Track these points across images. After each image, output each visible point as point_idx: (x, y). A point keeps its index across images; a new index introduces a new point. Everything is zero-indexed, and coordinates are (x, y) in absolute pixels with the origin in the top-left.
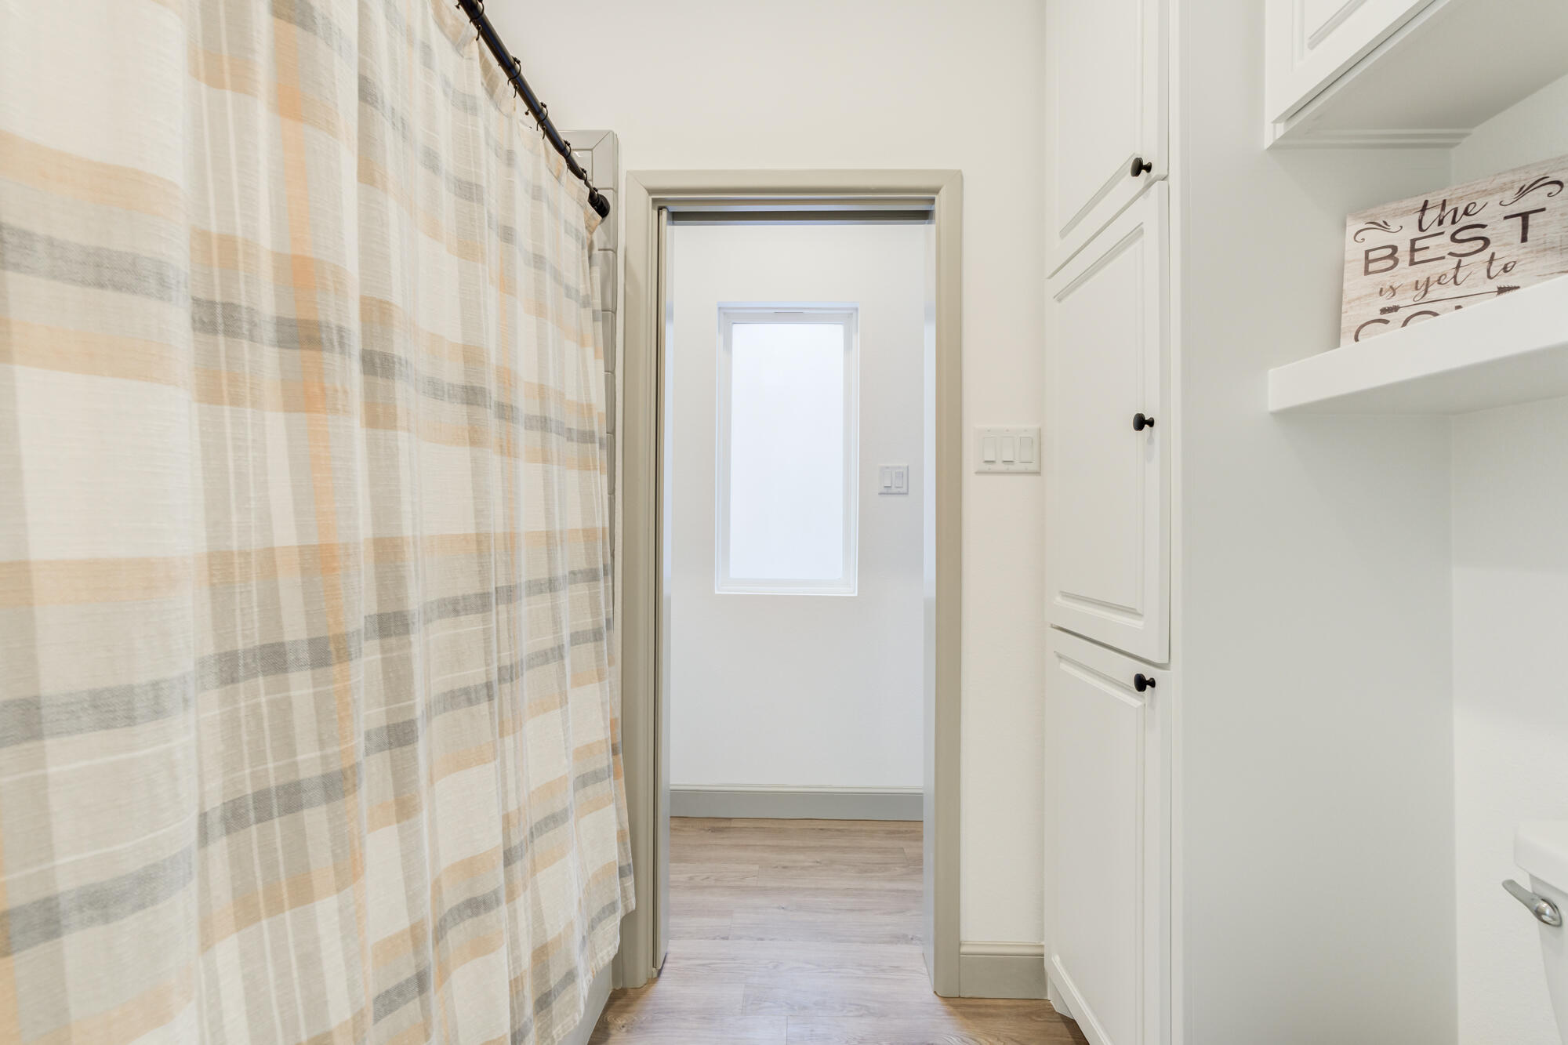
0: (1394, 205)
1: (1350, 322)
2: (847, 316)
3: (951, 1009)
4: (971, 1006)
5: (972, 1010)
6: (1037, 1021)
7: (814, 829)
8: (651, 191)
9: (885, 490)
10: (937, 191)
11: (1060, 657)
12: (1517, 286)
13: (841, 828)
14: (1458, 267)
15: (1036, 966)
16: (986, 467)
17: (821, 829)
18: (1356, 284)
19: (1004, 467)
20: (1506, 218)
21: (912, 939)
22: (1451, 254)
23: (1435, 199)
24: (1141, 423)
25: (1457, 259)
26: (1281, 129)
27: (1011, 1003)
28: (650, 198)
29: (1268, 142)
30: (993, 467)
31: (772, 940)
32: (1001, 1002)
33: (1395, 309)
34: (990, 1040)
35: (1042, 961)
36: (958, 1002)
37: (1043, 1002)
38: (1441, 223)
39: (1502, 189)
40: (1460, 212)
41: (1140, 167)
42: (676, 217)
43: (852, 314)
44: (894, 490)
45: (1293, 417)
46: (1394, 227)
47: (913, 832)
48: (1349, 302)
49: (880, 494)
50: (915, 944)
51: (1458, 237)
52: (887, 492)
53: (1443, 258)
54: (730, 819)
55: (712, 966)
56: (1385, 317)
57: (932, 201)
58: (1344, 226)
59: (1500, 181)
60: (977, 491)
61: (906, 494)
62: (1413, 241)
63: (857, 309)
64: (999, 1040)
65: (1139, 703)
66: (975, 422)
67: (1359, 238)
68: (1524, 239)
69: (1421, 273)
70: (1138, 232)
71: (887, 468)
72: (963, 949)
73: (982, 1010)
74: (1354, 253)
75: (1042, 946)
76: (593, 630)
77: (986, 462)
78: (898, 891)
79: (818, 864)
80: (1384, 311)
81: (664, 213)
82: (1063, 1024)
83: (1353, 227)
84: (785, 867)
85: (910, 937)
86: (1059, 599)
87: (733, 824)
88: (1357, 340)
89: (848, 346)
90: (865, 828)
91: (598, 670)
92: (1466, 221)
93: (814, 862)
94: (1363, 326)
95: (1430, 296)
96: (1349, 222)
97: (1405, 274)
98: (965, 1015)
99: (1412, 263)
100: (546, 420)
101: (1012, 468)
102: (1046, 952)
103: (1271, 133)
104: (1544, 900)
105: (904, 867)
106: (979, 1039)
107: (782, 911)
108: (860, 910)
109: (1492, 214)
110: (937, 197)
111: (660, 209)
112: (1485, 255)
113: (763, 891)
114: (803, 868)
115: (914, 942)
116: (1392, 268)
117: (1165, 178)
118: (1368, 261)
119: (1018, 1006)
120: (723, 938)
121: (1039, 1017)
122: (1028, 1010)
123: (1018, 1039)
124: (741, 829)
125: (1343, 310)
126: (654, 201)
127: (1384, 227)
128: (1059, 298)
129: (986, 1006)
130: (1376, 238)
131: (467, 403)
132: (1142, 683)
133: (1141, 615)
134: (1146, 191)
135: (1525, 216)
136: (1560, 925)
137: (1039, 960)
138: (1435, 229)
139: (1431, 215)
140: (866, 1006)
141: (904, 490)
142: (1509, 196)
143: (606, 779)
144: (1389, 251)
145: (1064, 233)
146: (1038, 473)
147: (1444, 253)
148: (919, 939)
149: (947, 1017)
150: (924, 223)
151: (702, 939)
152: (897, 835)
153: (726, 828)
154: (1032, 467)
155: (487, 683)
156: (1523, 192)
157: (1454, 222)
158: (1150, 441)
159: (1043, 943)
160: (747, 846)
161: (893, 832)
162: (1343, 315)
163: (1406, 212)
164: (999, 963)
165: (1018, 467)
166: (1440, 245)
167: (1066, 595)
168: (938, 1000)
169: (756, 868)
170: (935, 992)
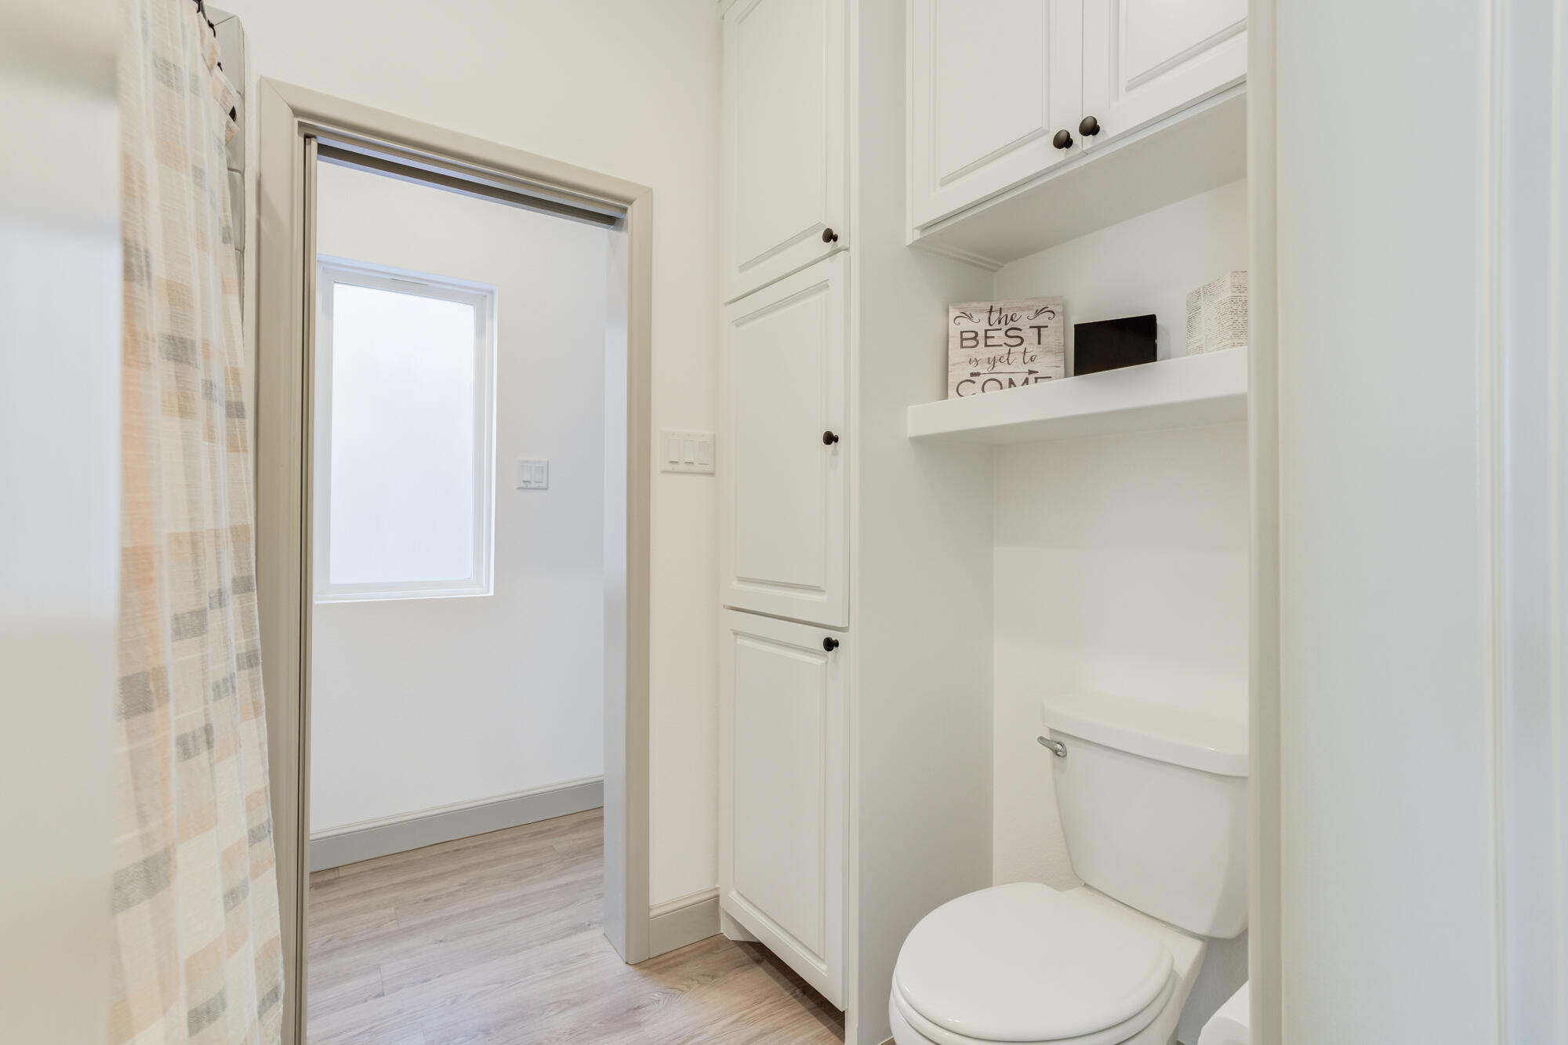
0: (975, 304)
1: (953, 380)
2: (480, 298)
3: (645, 972)
4: (660, 963)
5: (663, 965)
6: (717, 953)
7: (448, 852)
8: (297, 112)
9: (523, 485)
10: (630, 202)
11: (736, 633)
12: (1036, 370)
13: (478, 843)
14: (1009, 353)
15: (713, 906)
16: (670, 467)
17: (457, 850)
18: (957, 354)
19: (686, 468)
20: (1031, 327)
21: (589, 925)
22: (1005, 344)
23: (996, 307)
24: (830, 439)
25: (1008, 348)
26: (917, 235)
27: (694, 947)
28: (296, 120)
29: (909, 242)
30: (677, 468)
31: (438, 977)
32: (685, 950)
33: (978, 374)
34: (686, 983)
35: (718, 900)
36: (651, 962)
37: (718, 936)
38: (1000, 322)
39: (1029, 308)
40: (1009, 318)
41: (830, 236)
42: (324, 150)
43: (485, 296)
44: (533, 485)
45: (923, 443)
46: (976, 320)
47: (556, 828)
48: (952, 365)
49: (519, 488)
50: (594, 928)
51: (1009, 333)
52: (526, 486)
53: (1001, 345)
54: (337, 868)
55: (374, 1030)
56: (973, 378)
57: (625, 210)
58: (948, 311)
59: (1028, 303)
60: (663, 490)
61: (546, 489)
62: (986, 331)
63: (492, 292)
64: (693, 980)
65: (823, 662)
66: (662, 425)
67: (957, 320)
68: (1039, 343)
69: (992, 353)
70: (824, 285)
71: (527, 462)
72: (652, 914)
73: (671, 962)
74: (954, 332)
75: (717, 889)
76: (247, 653)
77: (671, 462)
78: (560, 886)
79: (465, 886)
80: (973, 374)
81: (314, 144)
82: (737, 948)
83: (953, 313)
84: (426, 900)
85: (587, 923)
86: (735, 584)
87: (342, 873)
88: (983, 391)
89: (480, 329)
90: (505, 837)
91: (254, 703)
92: (1011, 324)
93: (460, 885)
94: (961, 383)
95: (997, 369)
96: (951, 310)
97: (982, 353)
98: (659, 972)
99: (986, 346)
100: (211, 385)
101: (692, 468)
102: (721, 893)
103: (911, 236)
104: (1058, 743)
105: (559, 863)
106: (676, 987)
107: (442, 944)
108: (528, 916)
109: (1024, 322)
110: (630, 208)
111: (307, 137)
112: (1021, 349)
113: (410, 931)
114: (449, 895)
115: (591, 927)
116: (976, 346)
117: (847, 249)
118: (962, 339)
119: (700, 947)
120: (377, 997)
121: (719, 949)
122: (709, 947)
123: (708, 973)
124: (355, 876)
125: (949, 370)
126: (301, 124)
127: (970, 317)
128: (738, 324)
129: (674, 958)
130: (966, 325)
131: (175, 360)
132: (830, 645)
133: (824, 591)
134: (833, 255)
135: (1039, 328)
136: (1065, 756)
137: (715, 900)
138: (996, 326)
139: (995, 316)
140: (565, 1000)
141: (543, 485)
142: (1032, 314)
143: (266, 836)
144: (973, 335)
145: (743, 268)
146: (712, 474)
147: (1002, 343)
148: (596, 923)
149: (643, 980)
150: (608, 228)
151: (348, 1007)
152: (540, 836)
153: (336, 879)
154: (708, 469)
155: (206, 726)
156: (1038, 313)
157: (1006, 324)
158: (835, 453)
159: (718, 886)
160: (370, 892)
161: (537, 833)
162: (949, 373)
163: (981, 311)
164: (682, 916)
165: (696, 468)
166: (999, 337)
167: (742, 580)
168: (631, 969)
169: (392, 910)
170: (627, 963)
